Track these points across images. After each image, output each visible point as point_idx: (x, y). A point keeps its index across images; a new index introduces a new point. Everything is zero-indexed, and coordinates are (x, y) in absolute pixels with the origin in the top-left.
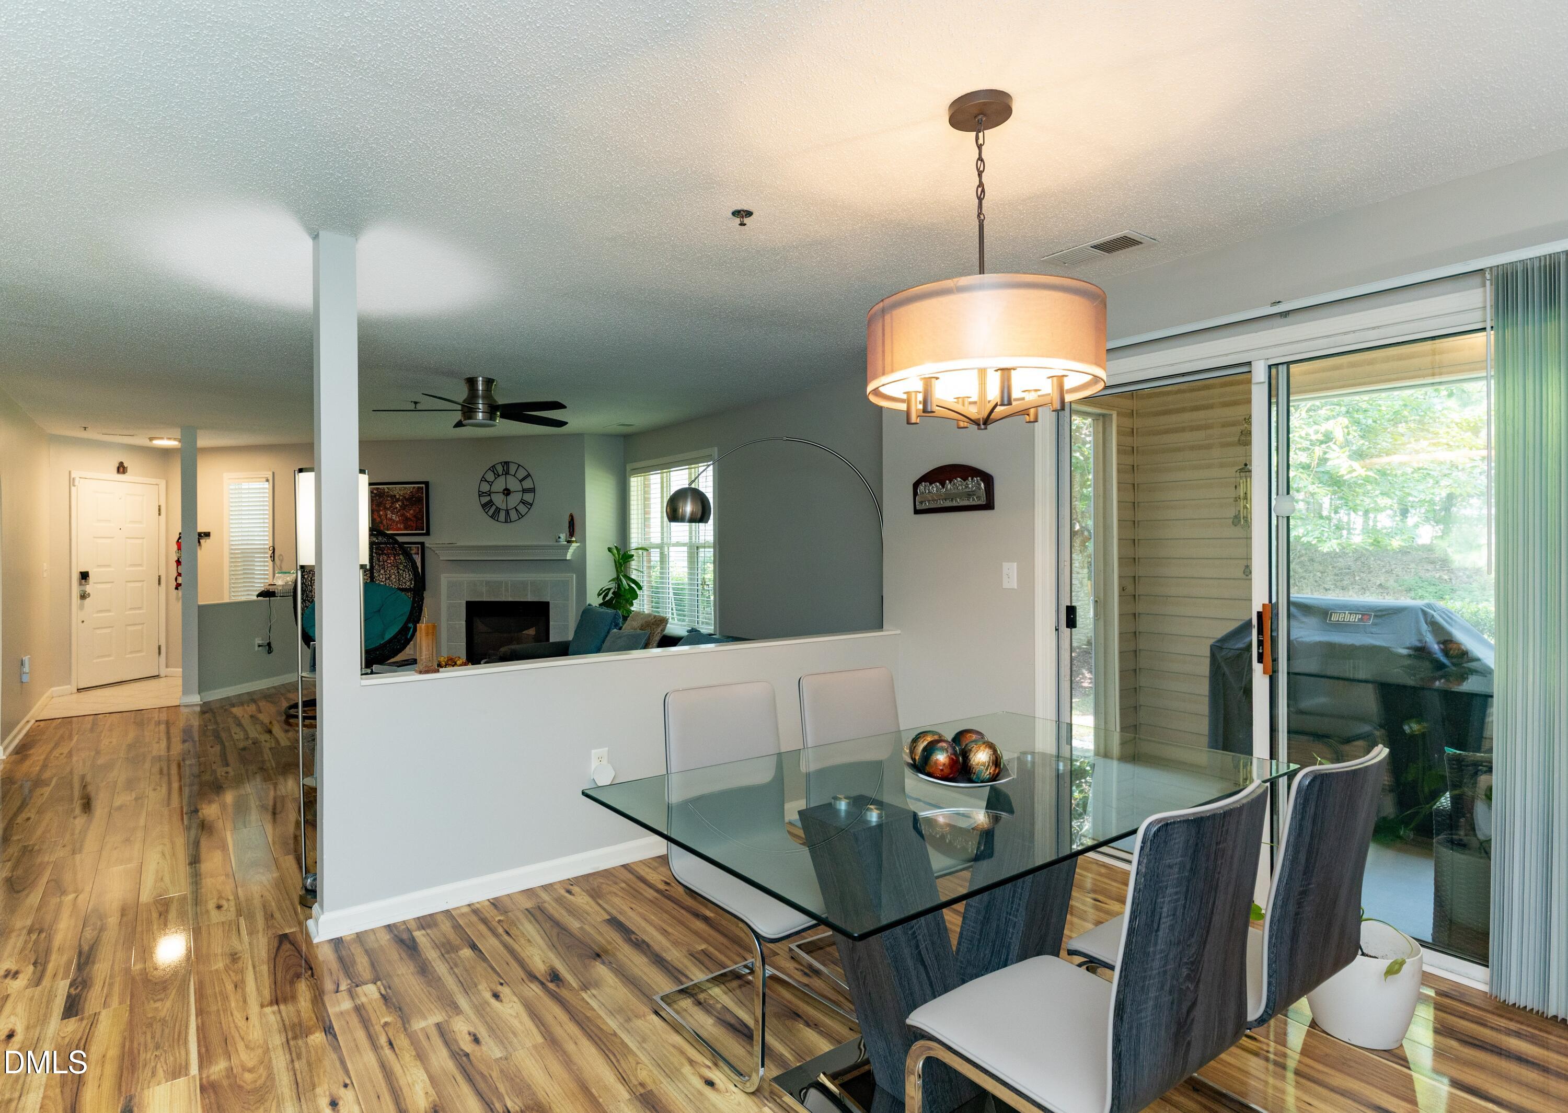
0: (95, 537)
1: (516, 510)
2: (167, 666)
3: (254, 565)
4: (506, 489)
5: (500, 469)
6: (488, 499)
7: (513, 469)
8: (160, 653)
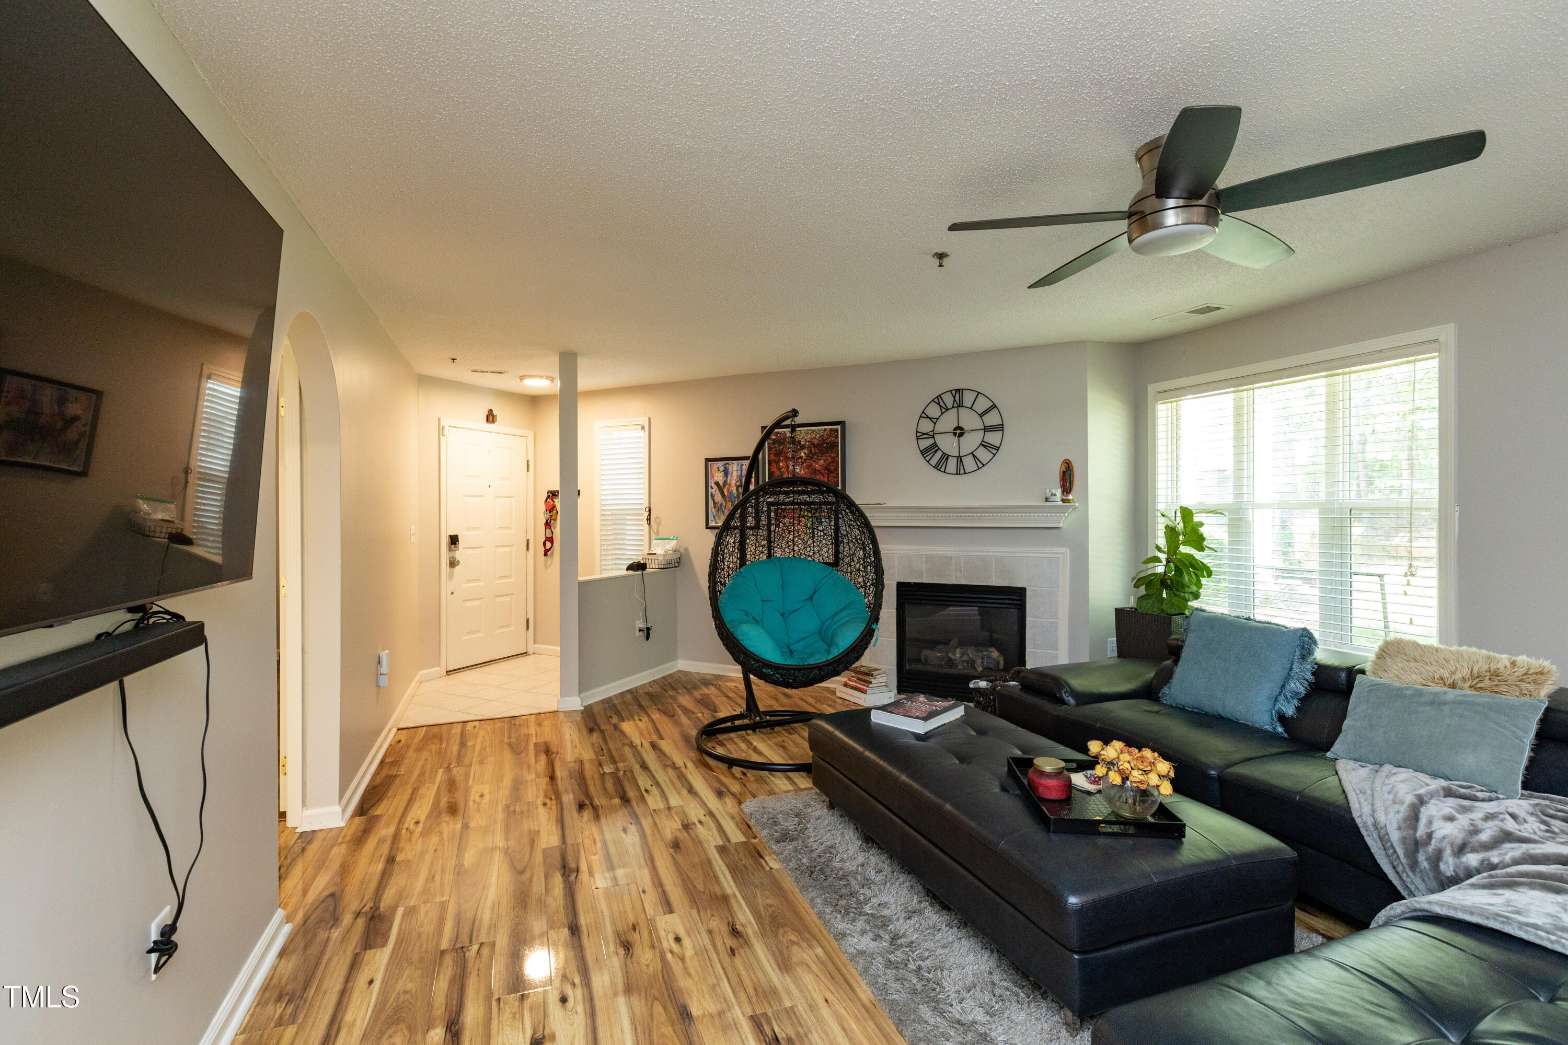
0: (464, 496)
1: (974, 456)
2: (535, 642)
3: (625, 529)
4: (959, 428)
5: (948, 400)
6: (931, 441)
7: (968, 398)
8: (528, 628)
